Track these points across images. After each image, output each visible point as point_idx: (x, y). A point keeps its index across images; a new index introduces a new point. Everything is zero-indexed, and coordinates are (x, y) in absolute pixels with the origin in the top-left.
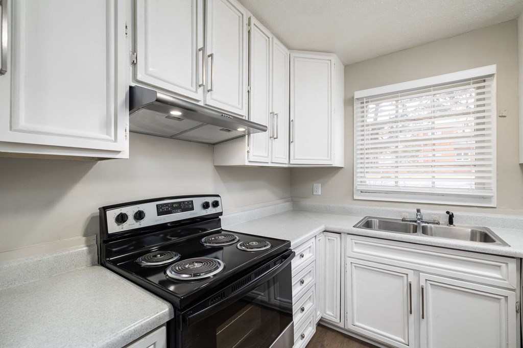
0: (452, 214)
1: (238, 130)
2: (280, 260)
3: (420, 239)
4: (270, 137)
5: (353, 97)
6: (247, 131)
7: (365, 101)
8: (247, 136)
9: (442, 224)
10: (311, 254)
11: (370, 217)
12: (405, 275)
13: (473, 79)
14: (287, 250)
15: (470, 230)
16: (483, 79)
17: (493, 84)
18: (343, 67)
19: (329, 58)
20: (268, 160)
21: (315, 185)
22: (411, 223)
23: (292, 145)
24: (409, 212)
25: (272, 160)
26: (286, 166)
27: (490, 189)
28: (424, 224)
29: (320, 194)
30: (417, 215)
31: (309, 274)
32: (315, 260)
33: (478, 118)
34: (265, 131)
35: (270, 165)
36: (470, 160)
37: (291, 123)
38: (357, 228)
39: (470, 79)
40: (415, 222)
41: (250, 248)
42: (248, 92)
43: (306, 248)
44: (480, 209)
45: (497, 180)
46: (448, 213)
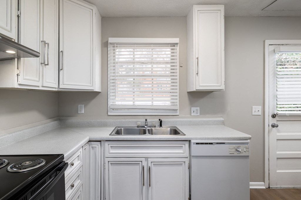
0: (162, 121)
1: (7, 52)
2: (55, 173)
3: (148, 138)
4: (41, 64)
5: (107, 42)
6: (16, 55)
7: (115, 46)
8: (16, 59)
9: (157, 127)
10: (79, 162)
11: (119, 127)
12: (141, 162)
13: (170, 44)
14: (61, 163)
15: (169, 129)
16: (174, 45)
17: (178, 48)
18: (100, 18)
19: (91, 8)
20: (40, 84)
21: (79, 106)
22: (142, 128)
23: (61, 72)
24: (141, 121)
25: (43, 84)
26: (56, 90)
27: (177, 105)
28: (148, 128)
29: (83, 113)
30: (146, 123)
31: (78, 178)
32: (82, 165)
33: (172, 66)
34: (38, 56)
35: (41, 88)
36: (169, 89)
37: (61, 54)
38: (112, 135)
39: (168, 44)
40: (144, 127)
41: (23, 169)
42: (18, 16)
43: (76, 157)
44: (173, 116)
45: (179, 100)
46: (160, 120)
